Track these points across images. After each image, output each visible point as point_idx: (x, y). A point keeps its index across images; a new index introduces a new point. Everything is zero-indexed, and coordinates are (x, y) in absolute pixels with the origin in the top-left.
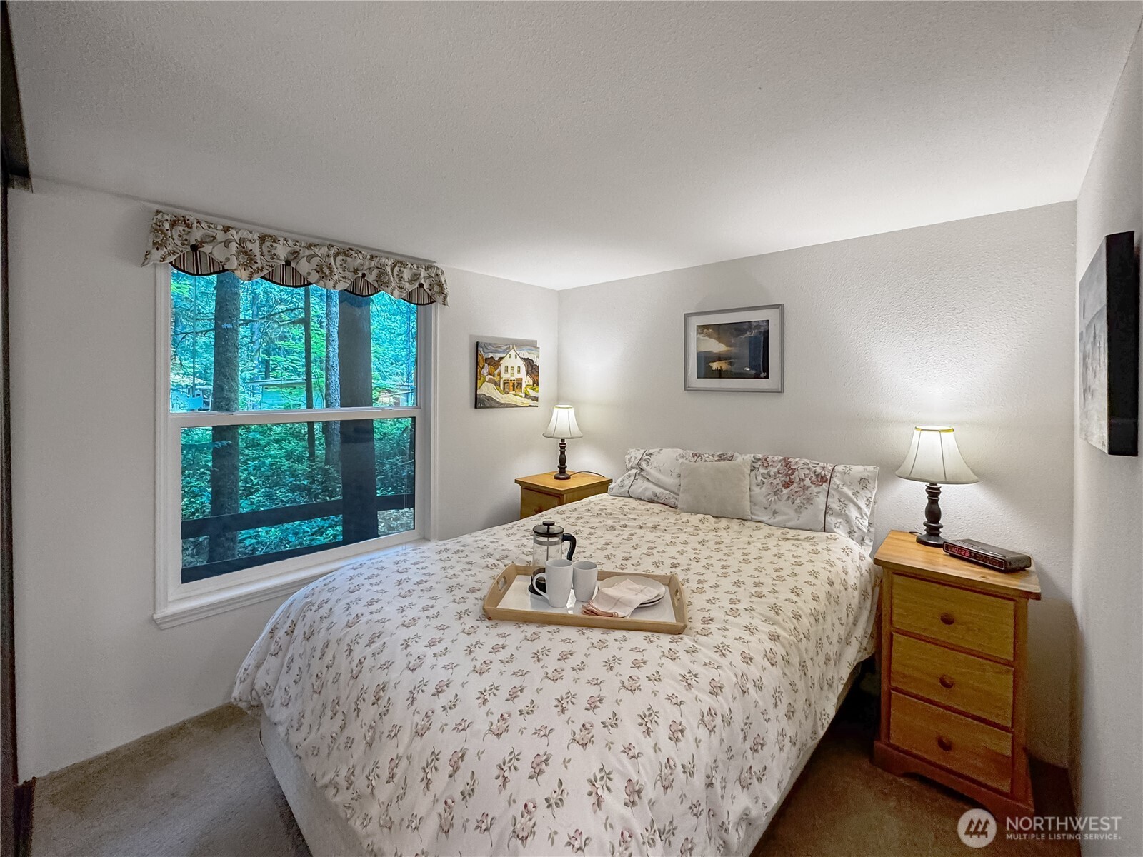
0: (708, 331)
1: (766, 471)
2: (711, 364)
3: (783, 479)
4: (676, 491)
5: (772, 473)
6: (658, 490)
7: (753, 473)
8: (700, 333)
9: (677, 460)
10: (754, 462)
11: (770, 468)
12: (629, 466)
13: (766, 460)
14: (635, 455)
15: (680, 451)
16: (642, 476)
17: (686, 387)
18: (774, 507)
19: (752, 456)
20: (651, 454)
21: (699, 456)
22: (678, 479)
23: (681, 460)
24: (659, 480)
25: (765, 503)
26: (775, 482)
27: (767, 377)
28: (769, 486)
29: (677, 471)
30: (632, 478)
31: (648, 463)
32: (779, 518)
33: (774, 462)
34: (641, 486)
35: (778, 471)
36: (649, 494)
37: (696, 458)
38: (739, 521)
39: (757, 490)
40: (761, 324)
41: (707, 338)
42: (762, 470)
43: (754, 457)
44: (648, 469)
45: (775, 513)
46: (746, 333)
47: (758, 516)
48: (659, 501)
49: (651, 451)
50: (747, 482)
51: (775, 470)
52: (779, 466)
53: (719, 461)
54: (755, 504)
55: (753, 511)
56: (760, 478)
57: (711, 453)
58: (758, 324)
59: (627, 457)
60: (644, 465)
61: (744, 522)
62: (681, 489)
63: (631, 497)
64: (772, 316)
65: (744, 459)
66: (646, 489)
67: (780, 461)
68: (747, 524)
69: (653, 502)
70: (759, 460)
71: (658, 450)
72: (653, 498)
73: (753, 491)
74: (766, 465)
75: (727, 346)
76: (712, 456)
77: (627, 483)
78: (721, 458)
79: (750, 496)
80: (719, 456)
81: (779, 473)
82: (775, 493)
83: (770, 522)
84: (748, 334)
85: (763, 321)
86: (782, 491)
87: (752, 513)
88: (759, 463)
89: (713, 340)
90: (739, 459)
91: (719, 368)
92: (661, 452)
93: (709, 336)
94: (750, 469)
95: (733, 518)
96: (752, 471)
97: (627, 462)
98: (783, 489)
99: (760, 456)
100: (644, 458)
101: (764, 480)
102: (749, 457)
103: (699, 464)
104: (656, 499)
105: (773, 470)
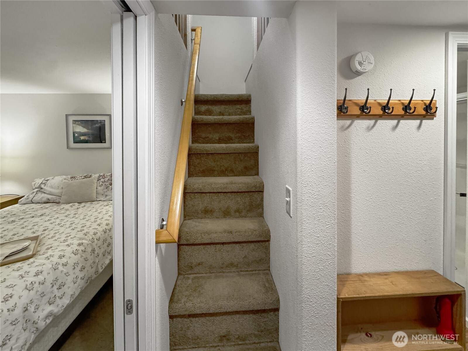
0: (78, 123)
1: (103, 180)
2: (80, 137)
3: (110, 182)
4: (60, 195)
5: (106, 181)
6: (49, 197)
7: (98, 182)
8: (74, 124)
9: (62, 181)
10: (99, 177)
11: (105, 179)
12: (34, 187)
13: (104, 176)
14: (39, 181)
15: (64, 177)
16: (41, 191)
17: (68, 147)
18: (106, 193)
19: (99, 174)
20: (48, 180)
21: (74, 178)
22: (62, 190)
23: (64, 181)
24: (50, 192)
25: (102, 192)
26: (107, 184)
27: (105, 143)
28: (104, 186)
29: (61, 186)
30: (35, 194)
31: (45, 184)
32: (107, 197)
33: (107, 176)
34: (41, 196)
35: (109, 179)
36: (44, 200)
37: (72, 179)
38: (90, 202)
39: (99, 188)
40: (102, 121)
41: (78, 126)
42: (102, 180)
43: (99, 175)
44: (45, 188)
45: (106, 196)
46: (96, 125)
47: (99, 198)
48: (50, 202)
49: (48, 179)
50: (95, 185)
51: (107, 179)
52: (109, 177)
53: (84, 178)
54: (99, 194)
55: (97, 197)
56: (101, 183)
57: (80, 176)
58: (101, 122)
59: (33, 183)
60: (42, 186)
61: (92, 202)
62: (63, 194)
63: (34, 203)
64: (106, 118)
65: (95, 176)
66: (43, 197)
67: (109, 175)
68: (94, 203)
69: (47, 203)
70: (101, 176)
71: (52, 177)
72: (47, 201)
73: (98, 189)
74: (104, 177)
75: (88, 129)
76: (81, 177)
77: (31, 196)
78: (85, 177)
79: (96, 191)
80: (85, 176)
81: (109, 180)
82: (107, 188)
83: (104, 200)
84: (97, 125)
85: (103, 120)
86: (109, 187)
87: (97, 198)
88: (101, 177)
89: (81, 127)
90: (93, 176)
91: (84, 139)
92: (54, 178)
93: (78, 124)
94: (97, 180)
95: (88, 202)
96: (98, 181)
97: (33, 186)
98: (110, 186)
99: (102, 174)
100: (43, 183)
101: (103, 184)
102: (97, 175)
103: (74, 181)
104: (48, 201)
105: (106, 179)
